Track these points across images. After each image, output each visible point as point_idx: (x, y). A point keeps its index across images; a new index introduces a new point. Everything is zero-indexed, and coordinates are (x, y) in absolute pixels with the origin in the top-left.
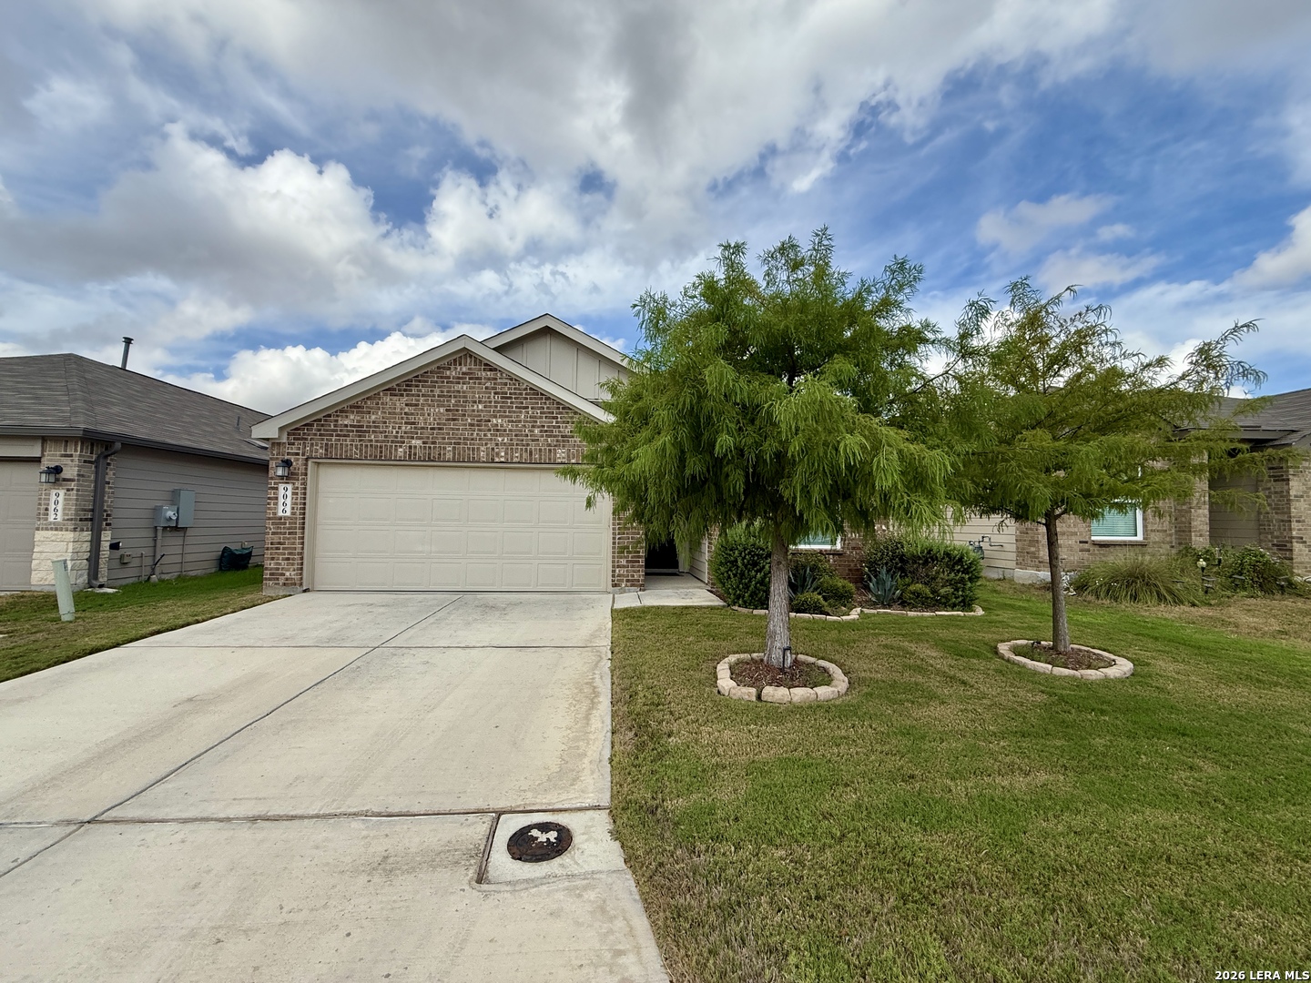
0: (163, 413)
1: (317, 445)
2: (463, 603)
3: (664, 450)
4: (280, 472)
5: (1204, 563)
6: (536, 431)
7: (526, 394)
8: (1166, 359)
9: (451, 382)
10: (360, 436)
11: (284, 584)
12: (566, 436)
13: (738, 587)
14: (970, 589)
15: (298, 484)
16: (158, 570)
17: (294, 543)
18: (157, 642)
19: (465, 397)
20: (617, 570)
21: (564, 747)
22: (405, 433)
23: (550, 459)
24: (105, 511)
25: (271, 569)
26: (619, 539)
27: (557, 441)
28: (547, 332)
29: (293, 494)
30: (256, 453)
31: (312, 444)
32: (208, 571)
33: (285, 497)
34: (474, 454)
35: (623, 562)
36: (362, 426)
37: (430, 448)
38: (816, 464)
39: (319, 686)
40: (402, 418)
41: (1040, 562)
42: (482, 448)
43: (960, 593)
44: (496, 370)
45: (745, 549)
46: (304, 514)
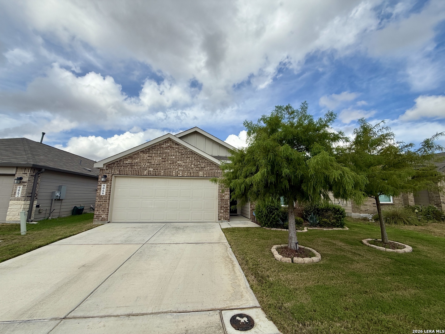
0: (57, 159)
1: (116, 170)
2: (167, 226)
3: (264, 174)
4: (103, 179)
5: (417, 211)
6: (193, 166)
7: (189, 153)
8: (413, 144)
9: (164, 149)
10: (131, 167)
11: (101, 220)
12: (203, 167)
13: (266, 220)
14: (343, 220)
15: (109, 184)
16: (51, 215)
17: (106, 205)
18: (62, 243)
19: (169, 154)
20: (220, 214)
21: (231, 282)
22: (147, 166)
23: (197, 175)
24: (36, 193)
25: (97, 214)
26: (221, 203)
27: (200, 169)
28: (196, 133)
29: (107, 187)
30: (88, 173)
31: (114, 170)
32: (68, 215)
33: (104, 188)
34: (171, 173)
35: (222, 211)
36: (132, 164)
37: (156, 171)
38: (319, 179)
39: (130, 259)
40: (146, 161)
41: (361, 211)
42: (174, 171)
43: (340, 222)
44: (179, 145)
45: (268, 207)
46: (110, 194)
